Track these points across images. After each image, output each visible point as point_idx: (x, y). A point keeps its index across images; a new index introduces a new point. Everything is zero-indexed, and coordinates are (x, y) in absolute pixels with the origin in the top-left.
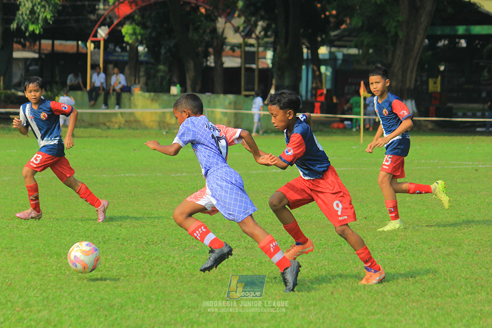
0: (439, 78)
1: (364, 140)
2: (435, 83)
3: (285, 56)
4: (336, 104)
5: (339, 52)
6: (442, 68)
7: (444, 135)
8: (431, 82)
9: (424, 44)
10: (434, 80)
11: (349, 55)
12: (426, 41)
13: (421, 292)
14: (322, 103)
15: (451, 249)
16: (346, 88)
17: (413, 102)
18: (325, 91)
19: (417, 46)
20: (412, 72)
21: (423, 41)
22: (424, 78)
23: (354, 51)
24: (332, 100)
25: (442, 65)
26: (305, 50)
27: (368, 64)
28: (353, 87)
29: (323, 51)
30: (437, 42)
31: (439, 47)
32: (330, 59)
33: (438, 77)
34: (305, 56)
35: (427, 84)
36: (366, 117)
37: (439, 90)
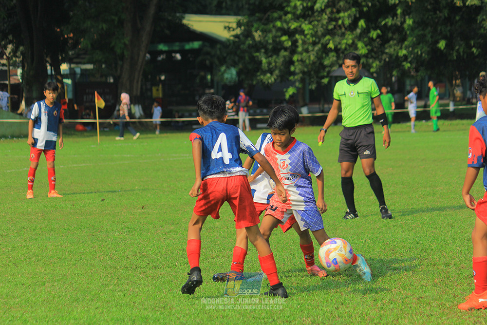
0: (160, 86)
1: (100, 140)
2: (158, 90)
3: (31, 73)
4: (77, 111)
5: (78, 67)
6: (163, 78)
7: (166, 132)
8: (154, 89)
9: (147, 58)
10: (157, 88)
11: (86, 70)
12: (148, 56)
13: (146, 264)
14: (65, 110)
15: (172, 227)
16: (85, 97)
17: (140, 107)
18: (67, 101)
19: (140, 60)
20: (137, 82)
21: (145, 56)
22: (149, 87)
23: (90, 67)
24: (74, 107)
25: (162, 75)
26: (49, 68)
27: (102, 76)
28: (91, 96)
29: (64, 67)
30: (157, 57)
31: (160, 61)
32: (70, 74)
33: (158, 86)
34: (49, 72)
35: (151, 90)
36: (101, 121)
37: (161, 95)
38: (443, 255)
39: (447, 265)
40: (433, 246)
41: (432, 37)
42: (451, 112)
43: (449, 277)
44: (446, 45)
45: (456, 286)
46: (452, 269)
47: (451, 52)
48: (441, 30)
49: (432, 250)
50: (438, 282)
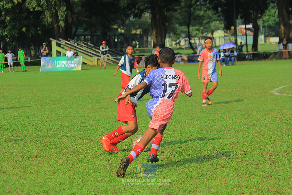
38: (24, 131)
39: (26, 136)
40: (19, 127)
41: (19, 26)
42: (29, 62)
43: (26, 142)
44: (26, 30)
45: (30, 146)
46: (28, 138)
47: (29, 33)
48: (23, 22)
49: (18, 129)
50: (21, 145)
